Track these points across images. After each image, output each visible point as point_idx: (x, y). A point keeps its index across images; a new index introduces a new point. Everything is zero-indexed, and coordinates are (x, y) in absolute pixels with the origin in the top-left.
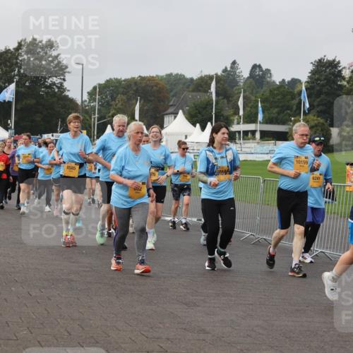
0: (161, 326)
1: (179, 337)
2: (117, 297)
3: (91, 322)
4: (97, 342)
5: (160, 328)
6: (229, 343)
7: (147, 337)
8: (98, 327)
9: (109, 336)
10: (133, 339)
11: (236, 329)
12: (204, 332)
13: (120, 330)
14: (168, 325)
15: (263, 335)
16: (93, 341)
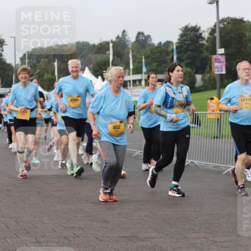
0: (75, 219)
1: (88, 226)
2: (43, 200)
3: (24, 218)
4: (28, 233)
5: (74, 220)
6: (124, 229)
7: (64, 228)
8: (29, 222)
9: (37, 228)
10: (54, 229)
11: (129, 219)
12: (106, 221)
13: (45, 223)
14: (79, 218)
15: (148, 221)
16: (25, 232)
